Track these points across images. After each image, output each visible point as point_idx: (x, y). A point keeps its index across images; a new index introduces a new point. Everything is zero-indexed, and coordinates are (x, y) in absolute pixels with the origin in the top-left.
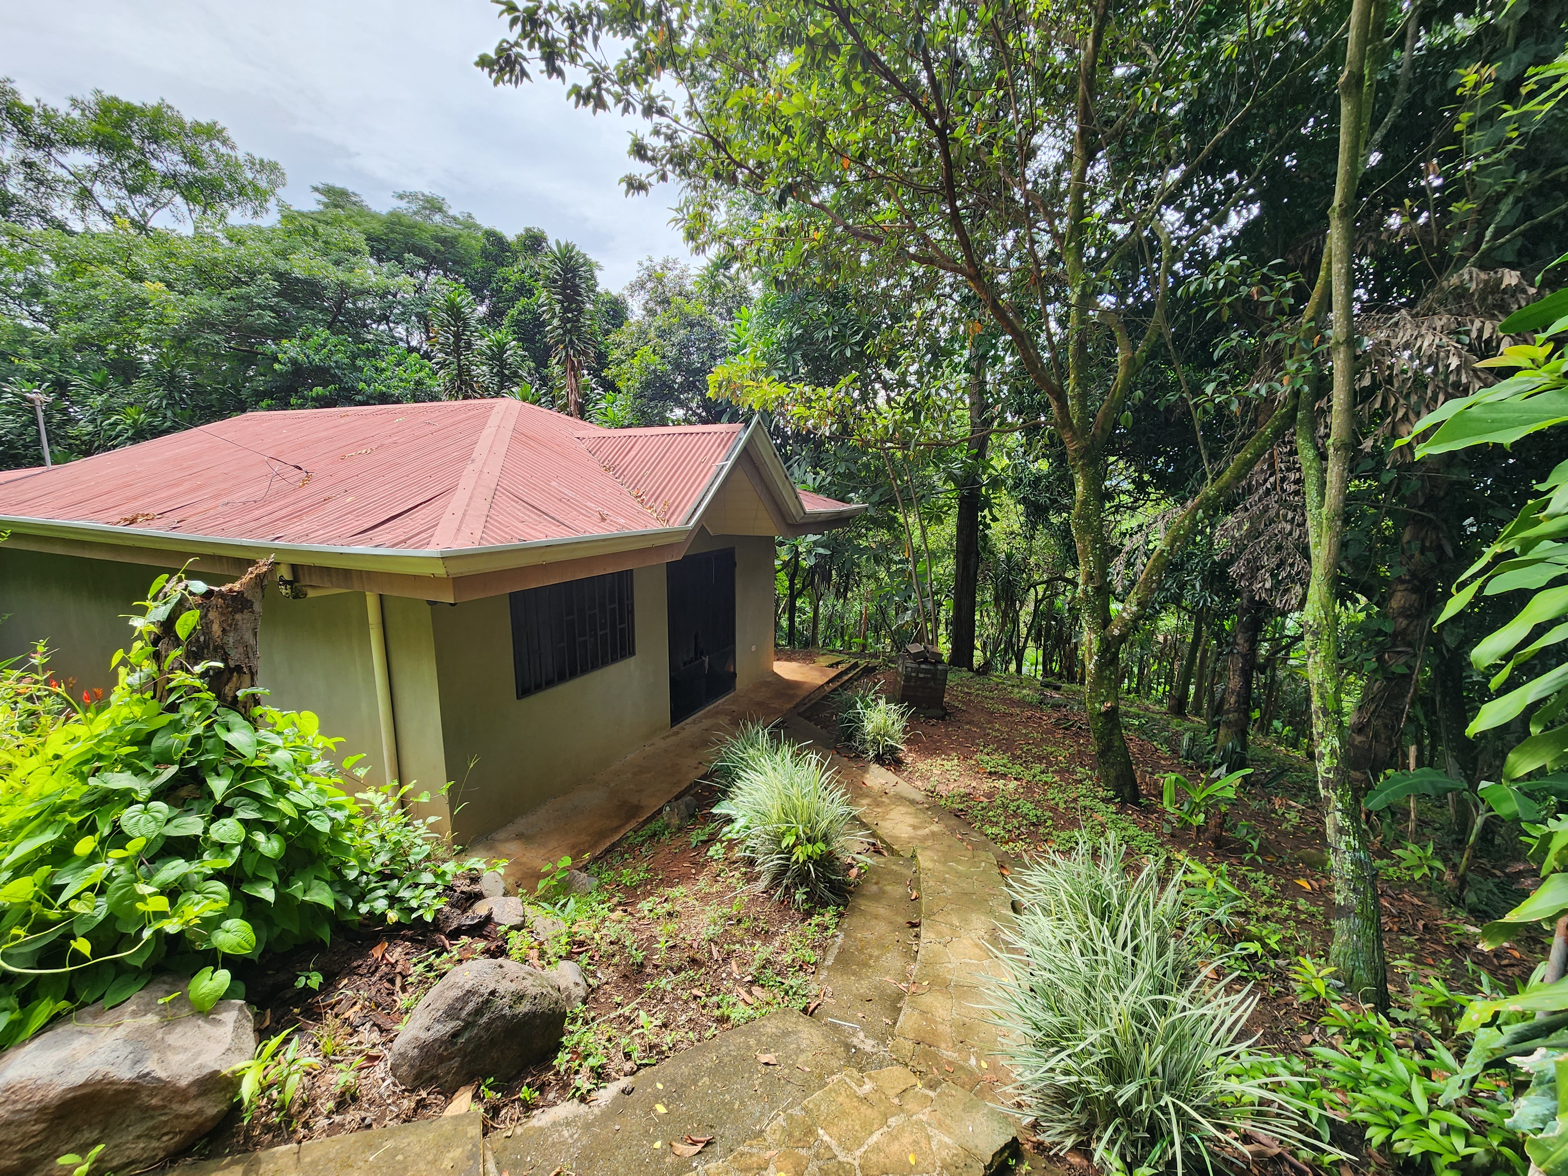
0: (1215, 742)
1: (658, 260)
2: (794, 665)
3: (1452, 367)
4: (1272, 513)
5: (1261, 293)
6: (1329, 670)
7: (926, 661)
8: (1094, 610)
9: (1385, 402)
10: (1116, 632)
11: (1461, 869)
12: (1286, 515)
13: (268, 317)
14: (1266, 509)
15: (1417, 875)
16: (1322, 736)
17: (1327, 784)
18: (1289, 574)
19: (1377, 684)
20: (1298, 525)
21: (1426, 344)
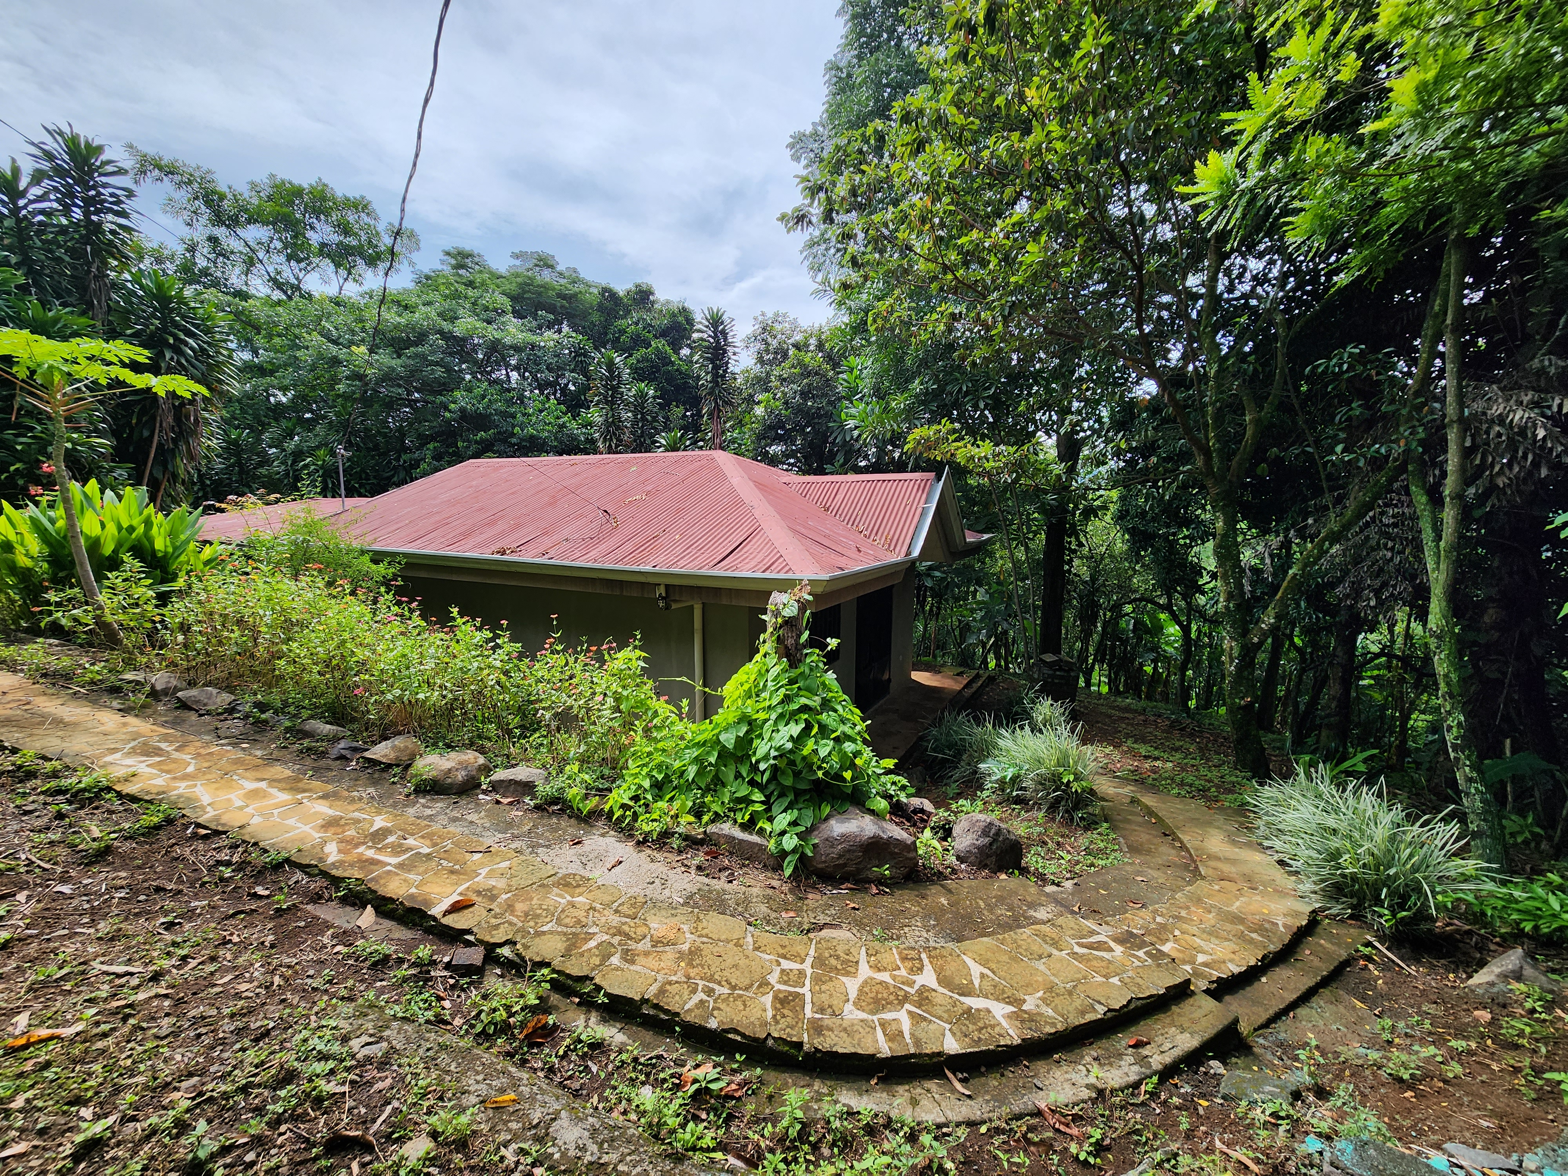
0: (1317, 742)
1: (770, 314)
2: (927, 674)
3: (1540, 437)
4: (1373, 543)
5: (1378, 374)
6: (1451, 664)
7: (1060, 669)
8: (1234, 622)
9: (1484, 459)
10: (1256, 640)
11: (1556, 839)
12: (1386, 545)
13: (439, 372)
14: (1367, 538)
15: (1519, 840)
16: (1449, 713)
17: (1455, 747)
18: (1392, 595)
19: (1473, 688)
20: (1399, 553)
21: (1517, 417)
